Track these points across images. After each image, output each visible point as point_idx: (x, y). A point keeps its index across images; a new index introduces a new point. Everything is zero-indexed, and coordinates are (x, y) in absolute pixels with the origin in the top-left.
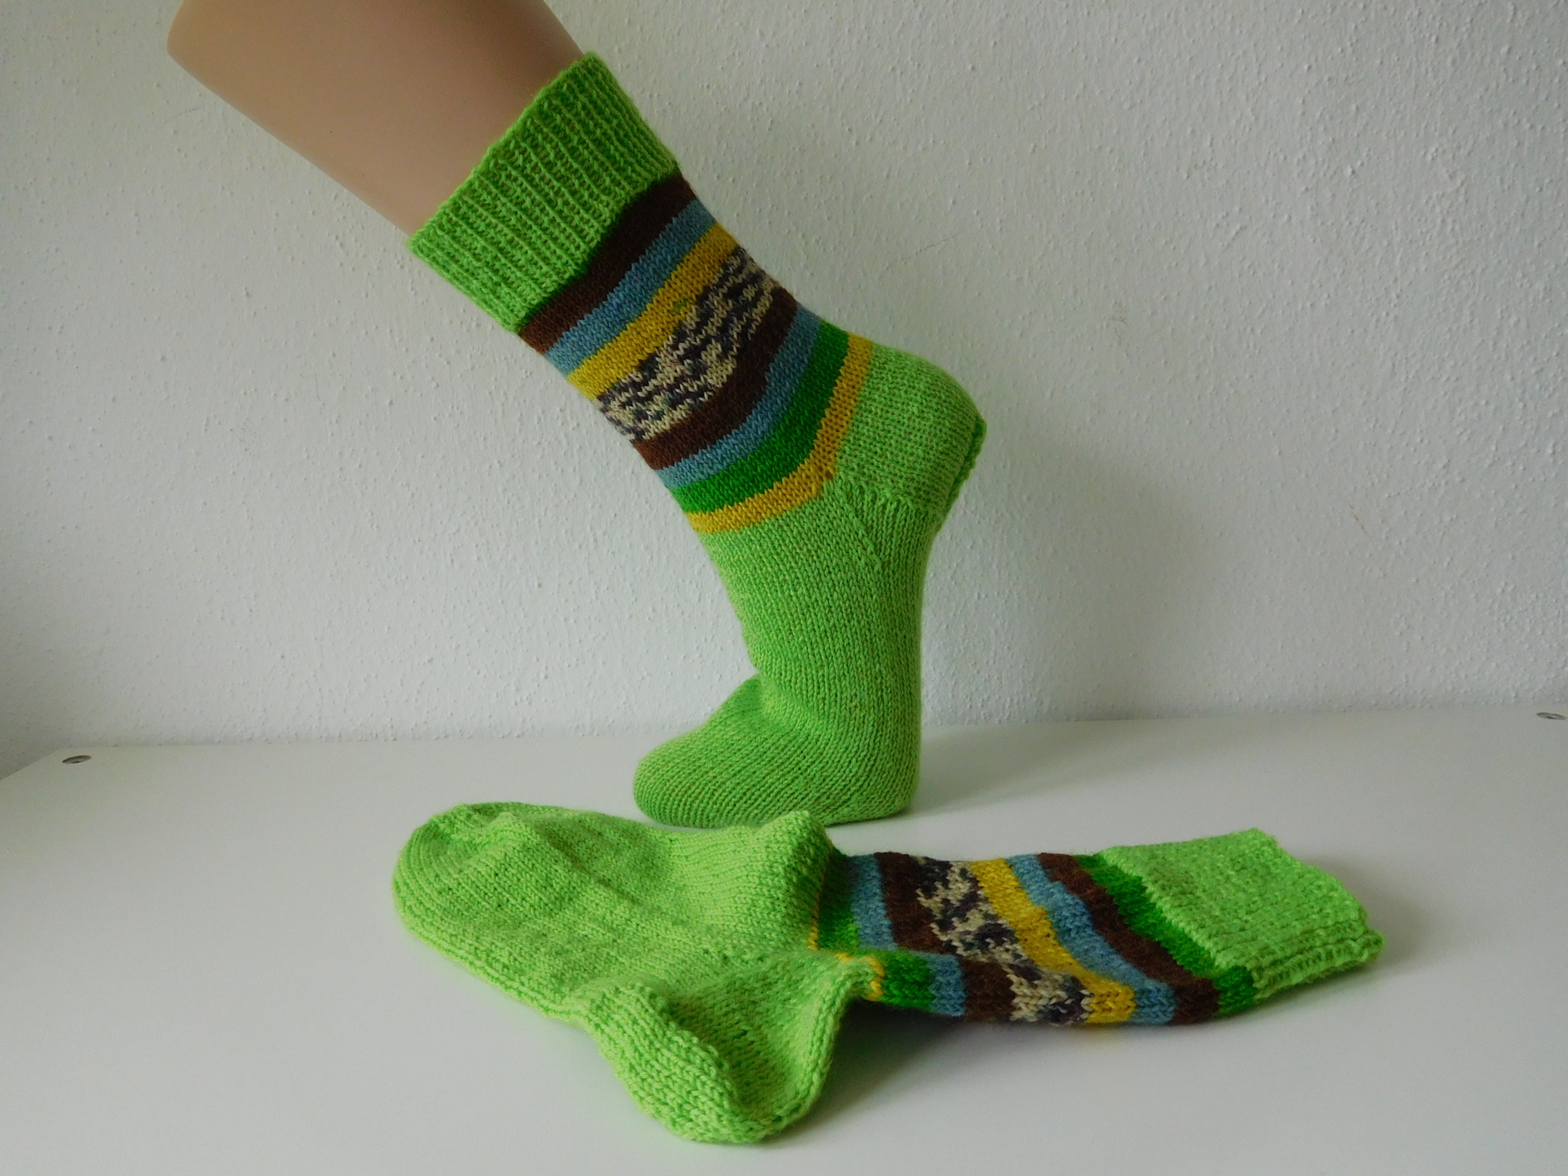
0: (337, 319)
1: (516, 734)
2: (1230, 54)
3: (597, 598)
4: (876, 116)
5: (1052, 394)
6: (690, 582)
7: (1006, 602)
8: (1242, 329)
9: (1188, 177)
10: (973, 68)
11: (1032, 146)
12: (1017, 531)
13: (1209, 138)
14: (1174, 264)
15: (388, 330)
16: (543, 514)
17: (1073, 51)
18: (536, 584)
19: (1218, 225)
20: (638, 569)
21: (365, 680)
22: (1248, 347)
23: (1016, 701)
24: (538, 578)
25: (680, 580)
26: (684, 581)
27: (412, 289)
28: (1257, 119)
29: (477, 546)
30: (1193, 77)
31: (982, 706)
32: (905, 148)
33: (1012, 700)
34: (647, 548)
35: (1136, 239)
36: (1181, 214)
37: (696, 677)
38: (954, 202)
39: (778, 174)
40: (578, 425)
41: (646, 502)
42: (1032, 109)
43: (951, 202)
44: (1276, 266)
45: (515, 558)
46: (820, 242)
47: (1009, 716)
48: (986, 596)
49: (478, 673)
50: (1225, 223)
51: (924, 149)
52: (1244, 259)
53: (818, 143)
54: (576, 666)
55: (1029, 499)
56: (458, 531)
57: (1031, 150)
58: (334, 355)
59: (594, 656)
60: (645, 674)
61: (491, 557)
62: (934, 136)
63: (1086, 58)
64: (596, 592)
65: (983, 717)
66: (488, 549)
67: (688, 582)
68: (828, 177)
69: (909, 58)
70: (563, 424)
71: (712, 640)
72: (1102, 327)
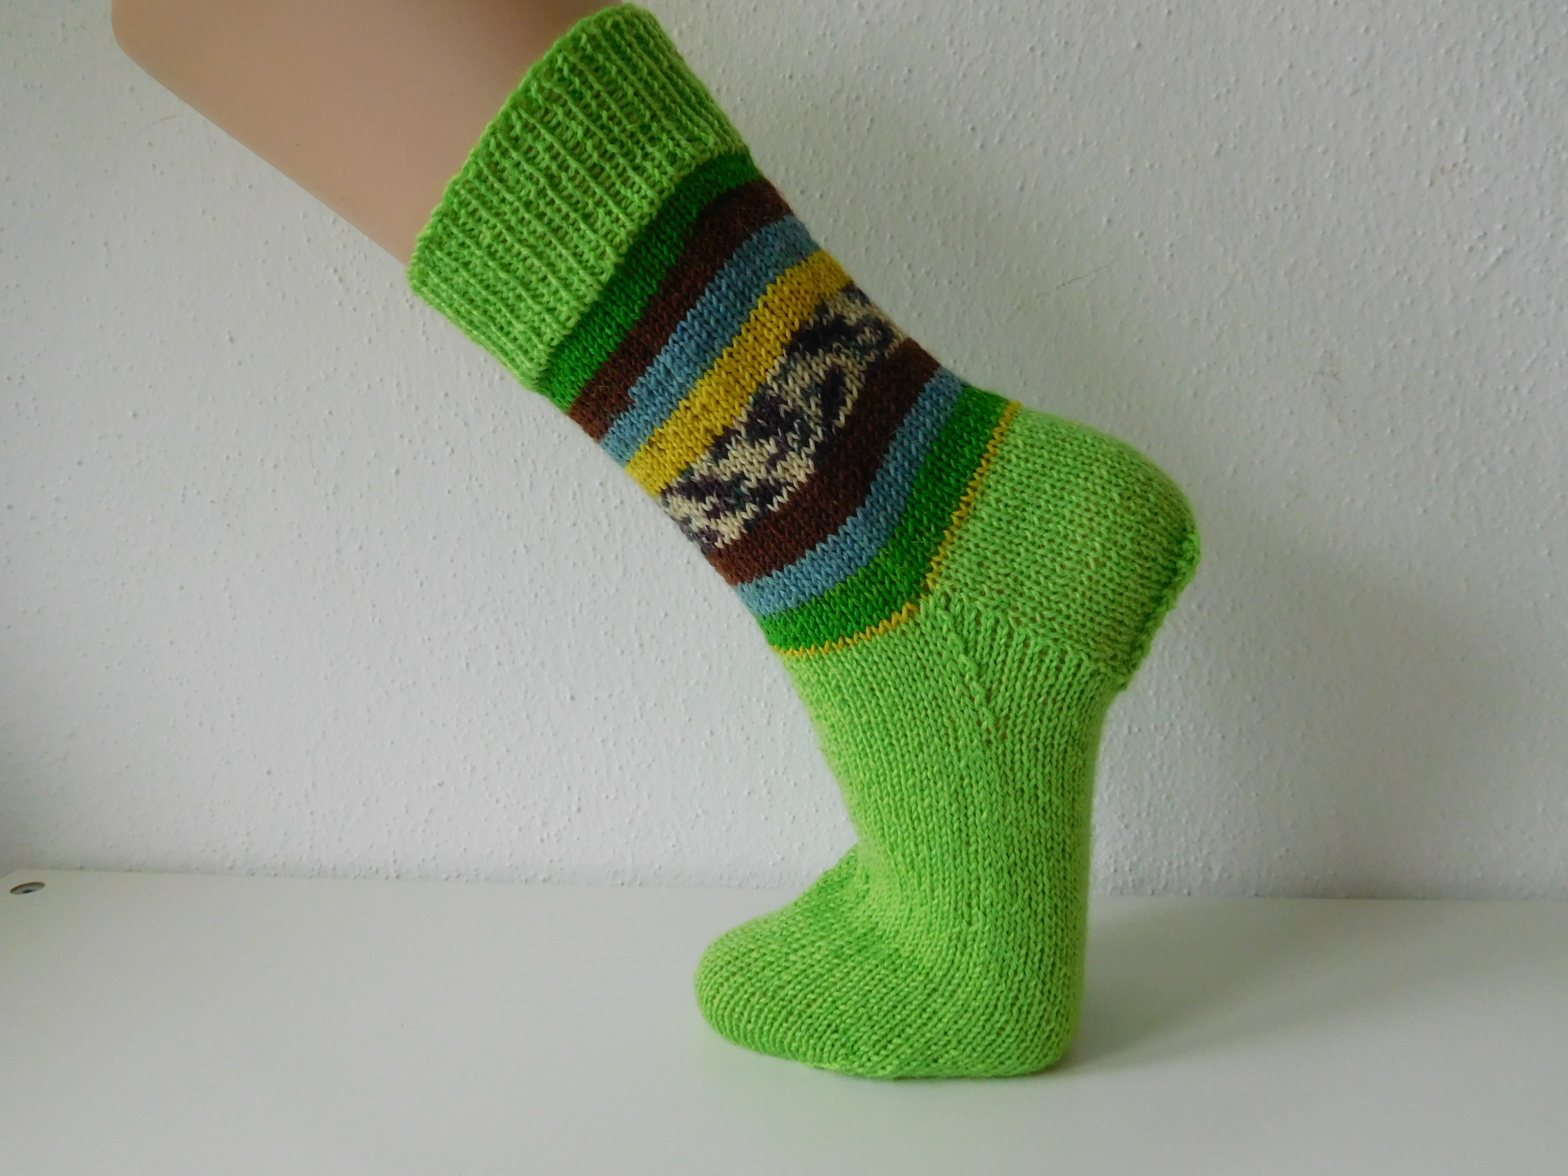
0: (335, 369)
1: (541, 878)
2: (1494, 18)
3: (642, 716)
4: (1008, 109)
5: (1235, 471)
6: (758, 700)
7: (1166, 738)
8: (1501, 387)
9: (1431, 184)
10: (1139, 45)
11: (1216, 145)
12: (1182, 648)
13: (1463, 131)
14: (1408, 301)
15: (394, 384)
16: (577, 610)
17: (1275, 19)
18: (568, 696)
19: (1471, 249)
20: (692, 682)
21: (364, 804)
22: (1509, 411)
23: (1175, 866)
24: (571, 689)
25: (745, 698)
26: (749, 699)
27: (424, 333)
28: (1531, 106)
29: (497, 648)
30: (1442, 51)
31: (1130, 870)
32: (1046, 151)
33: (1170, 864)
34: (704, 656)
35: (1356, 267)
36: (1420, 233)
37: (763, 817)
38: (1109, 221)
39: (879, 187)
40: (622, 502)
41: (705, 600)
42: (1218, 97)
43: (1104, 220)
44: (1553, 303)
45: (543, 664)
46: (932, 275)
47: (1166, 884)
48: (1140, 730)
49: (497, 801)
50: (1481, 246)
51: (1071, 153)
52: (1507, 293)
53: (932, 145)
54: (616, 798)
55: (1200, 607)
56: (475, 629)
57: (1213, 153)
58: (331, 413)
59: (637, 787)
60: (700, 811)
61: (514, 662)
62: (1084, 135)
63: (1294, 28)
64: (641, 709)
65: (1130, 884)
66: (511, 652)
67: (754, 699)
68: (944, 189)
69: (1053, 34)
70: (603, 501)
71: (783, 773)
72: (1305, 385)
